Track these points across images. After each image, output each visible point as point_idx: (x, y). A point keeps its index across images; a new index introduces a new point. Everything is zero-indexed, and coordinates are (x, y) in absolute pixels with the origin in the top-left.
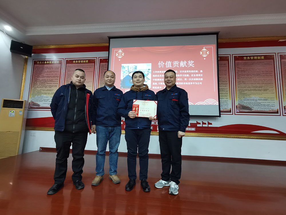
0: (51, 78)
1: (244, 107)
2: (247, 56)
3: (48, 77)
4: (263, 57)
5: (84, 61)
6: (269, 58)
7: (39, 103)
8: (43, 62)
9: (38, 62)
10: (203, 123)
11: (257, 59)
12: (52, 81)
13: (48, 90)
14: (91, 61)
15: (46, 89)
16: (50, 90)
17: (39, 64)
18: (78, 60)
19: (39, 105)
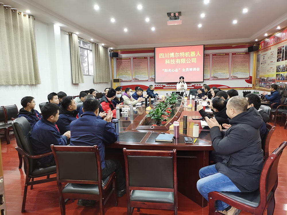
0: (126, 67)
1: (215, 77)
2: (218, 54)
3: (125, 66)
4: (225, 54)
5: (142, 58)
6: (227, 54)
7: (122, 79)
8: (121, 59)
9: (119, 59)
10: (197, 85)
11: (222, 55)
12: (127, 68)
13: (125, 73)
14: (146, 58)
15: (125, 72)
16: (127, 73)
17: (119, 60)
18: (139, 57)
19: (122, 80)
